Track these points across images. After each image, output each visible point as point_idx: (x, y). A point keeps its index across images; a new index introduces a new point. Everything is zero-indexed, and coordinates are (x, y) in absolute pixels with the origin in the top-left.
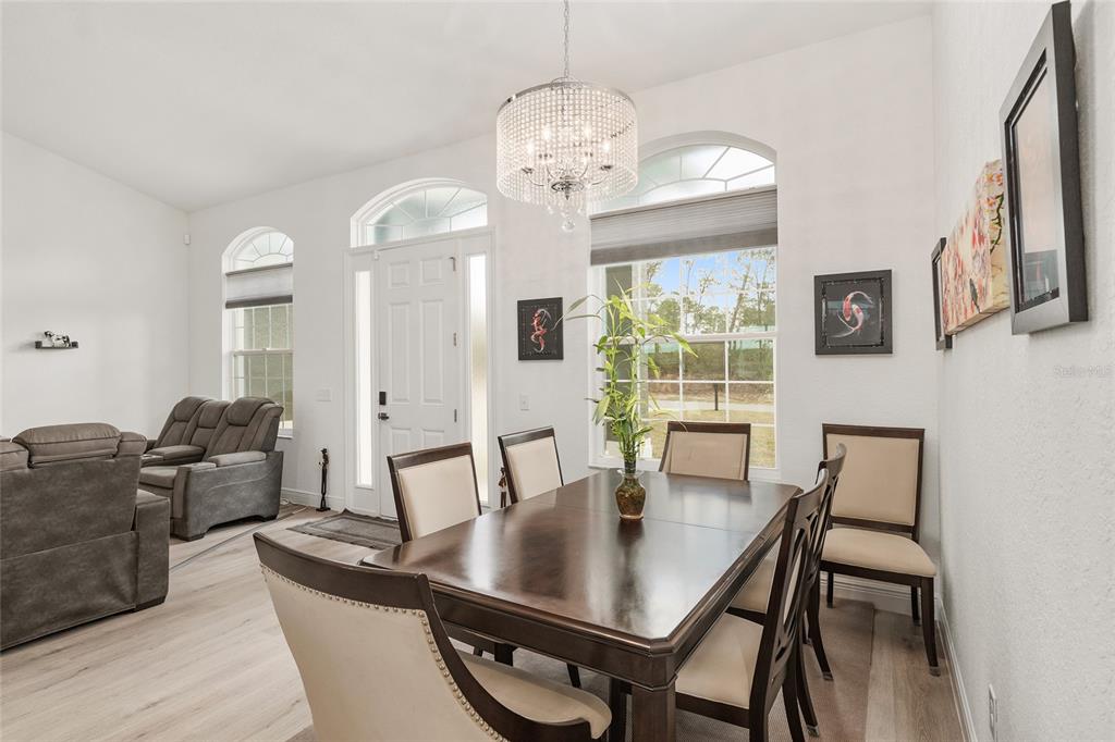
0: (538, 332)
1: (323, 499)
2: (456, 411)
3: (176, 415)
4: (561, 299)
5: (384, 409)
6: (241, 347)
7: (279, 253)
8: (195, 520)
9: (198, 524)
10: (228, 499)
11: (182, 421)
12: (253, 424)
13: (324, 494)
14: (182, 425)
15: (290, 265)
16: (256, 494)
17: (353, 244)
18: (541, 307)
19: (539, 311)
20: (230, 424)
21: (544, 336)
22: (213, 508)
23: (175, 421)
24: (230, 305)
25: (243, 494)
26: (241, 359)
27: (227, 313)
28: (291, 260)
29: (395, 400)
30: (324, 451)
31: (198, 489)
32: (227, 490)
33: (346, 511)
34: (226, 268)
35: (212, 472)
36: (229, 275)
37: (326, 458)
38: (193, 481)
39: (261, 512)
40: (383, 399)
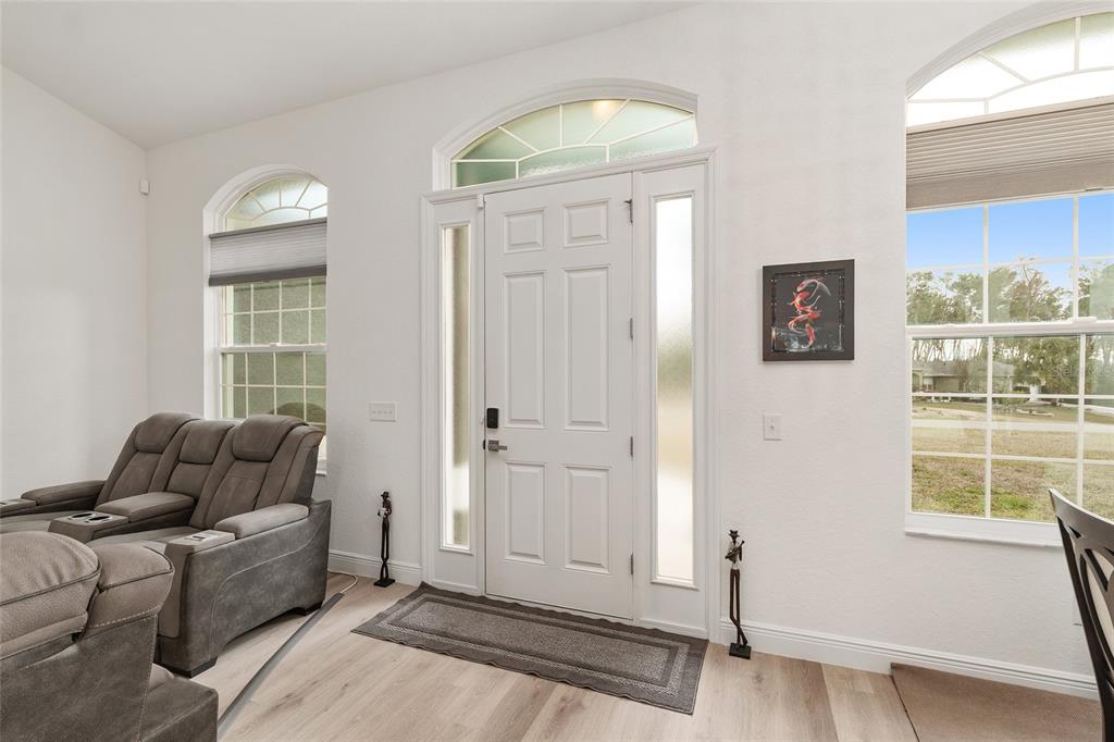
0: (801, 317)
1: (385, 565)
2: (632, 439)
3: (139, 440)
4: (851, 263)
5: (492, 436)
6: (230, 343)
7: (296, 207)
8: (202, 637)
9: (207, 643)
10: (254, 591)
11: (148, 451)
12: (281, 460)
13: (385, 560)
14: (150, 458)
15: (323, 222)
16: (294, 574)
17: (436, 187)
18: (810, 277)
19: (806, 283)
20: (237, 459)
21: (815, 322)
22: (231, 610)
23: (137, 451)
24: (215, 281)
25: (277, 577)
26: (230, 358)
27: (210, 294)
28: (322, 213)
29: (513, 421)
30: (385, 496)
31: (208, 583)
32: (252, 577)
33: (424, 586)
34: (210, 228)
35: (229, 549)
36: (213, 238)
37: (387, 504)
38: (198, 569)
39: (303, 602)
40: (492, 419)
